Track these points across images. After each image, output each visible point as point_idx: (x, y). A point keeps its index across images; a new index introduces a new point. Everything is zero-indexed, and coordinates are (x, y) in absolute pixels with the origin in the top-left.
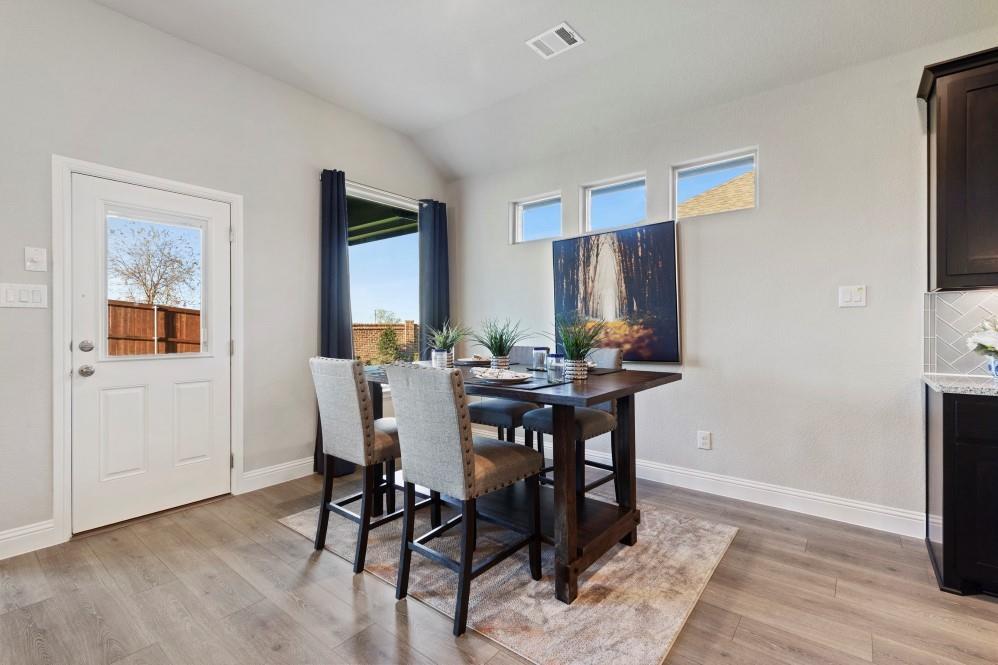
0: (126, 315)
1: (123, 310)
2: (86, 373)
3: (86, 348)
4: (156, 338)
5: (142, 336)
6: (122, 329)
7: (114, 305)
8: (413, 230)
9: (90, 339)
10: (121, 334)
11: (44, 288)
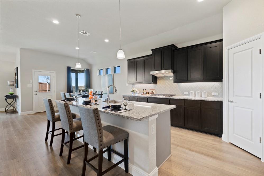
0: (42, 85)
1: (41, 84)
2: (36, 94)
3: (36, 91)
4: (48, 90)
5: (45, 90)
6: (41, 88)
7: (40, 83)
8: (84, 72)
9: (37, 90)
10: (41, 89)
11: (32, 85)
